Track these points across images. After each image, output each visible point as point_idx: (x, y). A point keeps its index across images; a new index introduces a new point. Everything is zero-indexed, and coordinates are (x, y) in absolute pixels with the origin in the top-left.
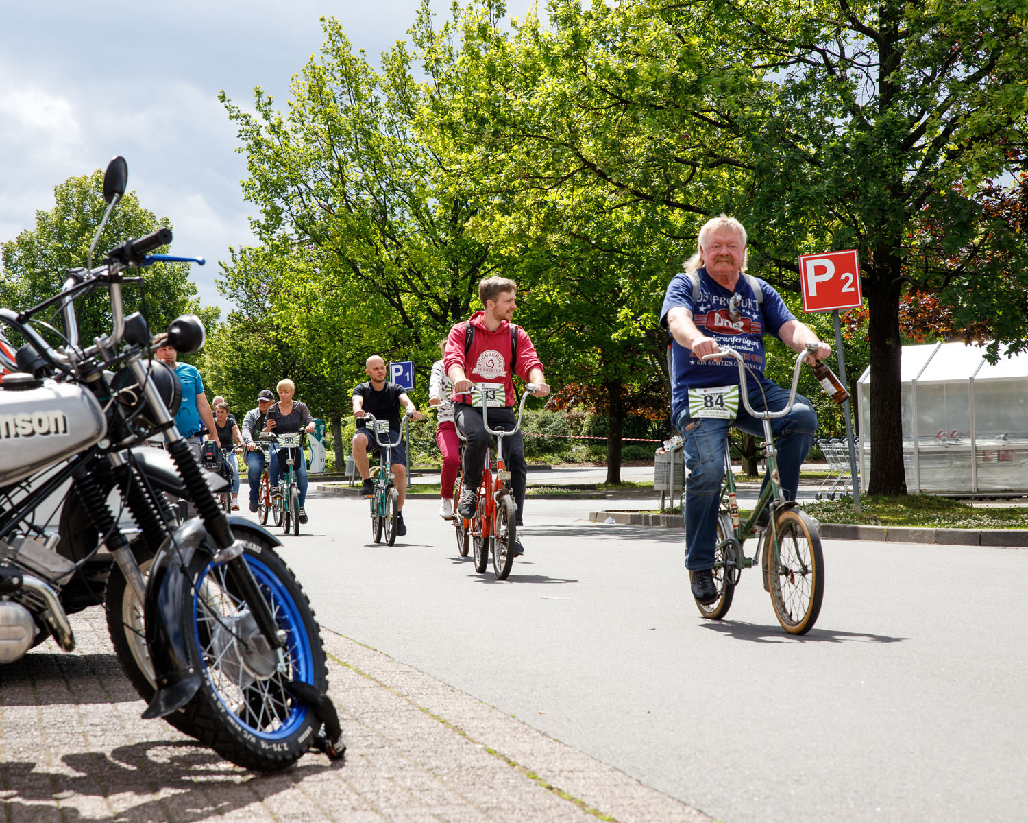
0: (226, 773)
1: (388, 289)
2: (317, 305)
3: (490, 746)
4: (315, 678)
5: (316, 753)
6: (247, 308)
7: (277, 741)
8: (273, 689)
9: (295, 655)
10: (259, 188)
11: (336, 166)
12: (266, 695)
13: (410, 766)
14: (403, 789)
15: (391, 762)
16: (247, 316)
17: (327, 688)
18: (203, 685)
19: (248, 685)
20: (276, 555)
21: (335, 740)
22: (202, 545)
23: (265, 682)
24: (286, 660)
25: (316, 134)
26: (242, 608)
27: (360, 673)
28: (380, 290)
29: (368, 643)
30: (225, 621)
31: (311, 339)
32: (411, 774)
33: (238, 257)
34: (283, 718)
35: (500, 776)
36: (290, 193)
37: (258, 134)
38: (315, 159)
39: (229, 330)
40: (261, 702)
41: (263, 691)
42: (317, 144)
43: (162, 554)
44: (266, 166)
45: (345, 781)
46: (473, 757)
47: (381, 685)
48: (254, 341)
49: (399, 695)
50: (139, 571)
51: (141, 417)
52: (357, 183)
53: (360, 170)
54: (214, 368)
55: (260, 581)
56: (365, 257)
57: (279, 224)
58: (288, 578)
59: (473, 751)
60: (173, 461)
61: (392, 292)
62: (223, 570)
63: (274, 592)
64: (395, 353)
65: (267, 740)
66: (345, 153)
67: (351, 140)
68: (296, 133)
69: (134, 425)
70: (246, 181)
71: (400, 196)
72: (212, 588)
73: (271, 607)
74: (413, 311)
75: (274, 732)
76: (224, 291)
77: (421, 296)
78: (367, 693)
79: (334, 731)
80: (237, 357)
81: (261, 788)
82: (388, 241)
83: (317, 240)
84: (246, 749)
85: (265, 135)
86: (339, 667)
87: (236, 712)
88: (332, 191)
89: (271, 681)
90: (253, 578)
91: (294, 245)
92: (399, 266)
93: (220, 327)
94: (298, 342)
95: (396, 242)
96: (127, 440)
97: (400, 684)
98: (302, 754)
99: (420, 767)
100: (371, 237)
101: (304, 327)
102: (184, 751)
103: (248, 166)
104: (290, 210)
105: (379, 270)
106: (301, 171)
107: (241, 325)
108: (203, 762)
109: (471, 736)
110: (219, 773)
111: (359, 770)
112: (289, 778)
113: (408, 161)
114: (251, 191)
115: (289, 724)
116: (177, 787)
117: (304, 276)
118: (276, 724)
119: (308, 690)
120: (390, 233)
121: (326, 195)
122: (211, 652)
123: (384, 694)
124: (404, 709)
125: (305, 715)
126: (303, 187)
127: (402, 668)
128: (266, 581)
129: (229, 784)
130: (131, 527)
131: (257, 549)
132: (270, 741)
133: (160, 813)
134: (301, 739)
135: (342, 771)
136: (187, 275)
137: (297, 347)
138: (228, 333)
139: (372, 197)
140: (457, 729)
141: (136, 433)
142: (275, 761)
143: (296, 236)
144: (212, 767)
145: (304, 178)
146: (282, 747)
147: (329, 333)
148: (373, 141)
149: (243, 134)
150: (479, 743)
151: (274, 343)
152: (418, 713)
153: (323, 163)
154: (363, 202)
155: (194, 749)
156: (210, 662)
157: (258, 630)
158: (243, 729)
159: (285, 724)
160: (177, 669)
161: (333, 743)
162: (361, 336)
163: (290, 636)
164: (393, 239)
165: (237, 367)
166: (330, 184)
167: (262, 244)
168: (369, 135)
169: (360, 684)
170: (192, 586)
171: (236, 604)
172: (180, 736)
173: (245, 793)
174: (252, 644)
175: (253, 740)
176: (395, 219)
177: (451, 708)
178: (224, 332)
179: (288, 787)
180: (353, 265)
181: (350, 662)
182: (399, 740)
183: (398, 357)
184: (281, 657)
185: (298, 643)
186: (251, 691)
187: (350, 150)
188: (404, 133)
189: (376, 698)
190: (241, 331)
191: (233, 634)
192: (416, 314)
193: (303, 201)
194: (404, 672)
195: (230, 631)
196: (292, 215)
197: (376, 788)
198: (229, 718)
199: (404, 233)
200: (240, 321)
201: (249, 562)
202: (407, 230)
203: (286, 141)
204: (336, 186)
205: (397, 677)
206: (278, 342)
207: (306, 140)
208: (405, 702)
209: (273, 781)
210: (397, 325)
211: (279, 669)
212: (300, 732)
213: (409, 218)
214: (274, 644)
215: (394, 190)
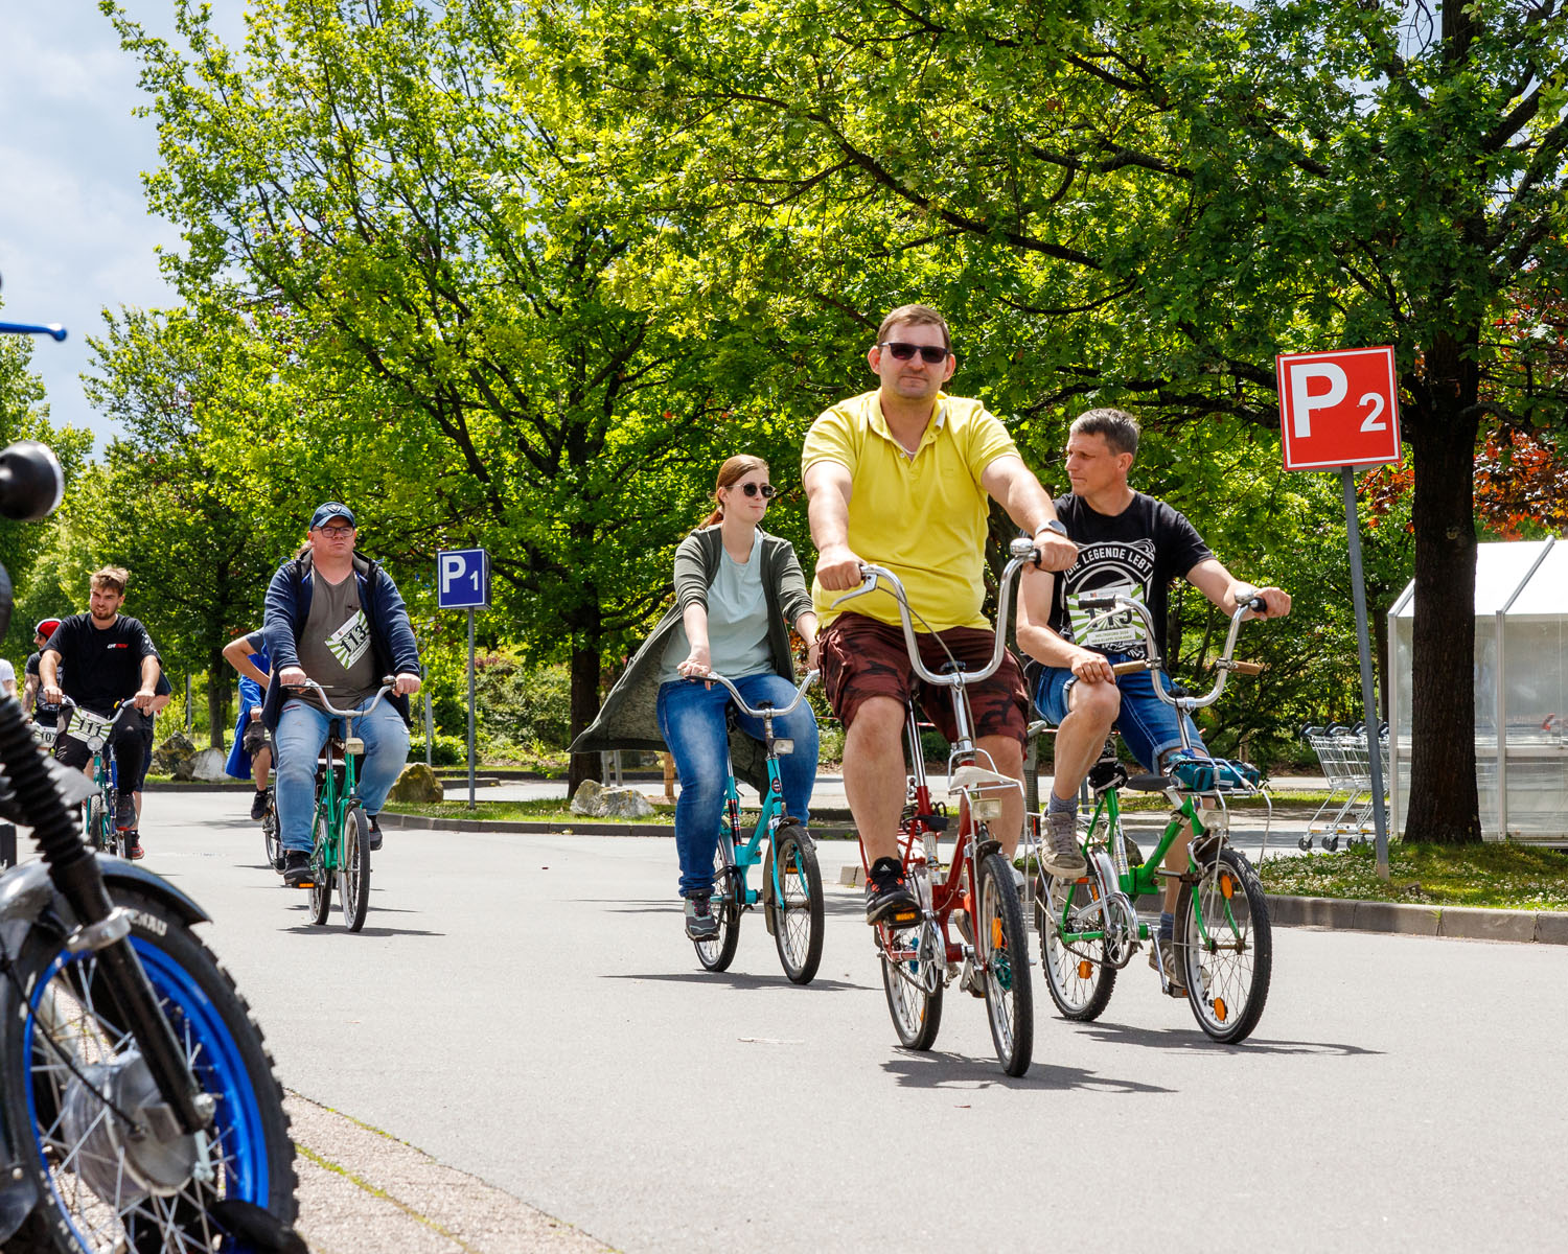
1: (439, 400)
4: (270, 1195)
6: (145, 433)
8: (185, 1214)
9: (230, 1145)
10: (179, 190)
11: (339, 149)
12: (171, 1226)
16: (145, 450)
17: (295, 1215)
18: (41, 1202)
19: (134, 1206)
20: (198, 941)
22: (44, 915)
23: (168, 1201)
24: (213, 1156)
25: (299, 80)
26: (124, 1048)
27: (363, 1185)
28: (422, 403)
29: (380, 1126)
30: (89, 1074)
31: (279, 500)
36: (243, 200)
37: (180, 80)
38: (298, 134)
39: (108, 477)
40: (160, 1241)
41: (165, 1219)
42: (300, 102)
44: (194, 147)
47: (407, 1211)
48: (161, 502)
49: (444, 1233)
52: (380, 184)
53: (387, 156)
54: (78, 552)
55: (162, 992)
56: (393, 335)
57: (219, 261)
58: (220, 988)
61: (446, 406)
62: (87, 969)
63: (191, 1016)
66: (357, 121)
67: (369, 95)
68: (258, 78)
70: (153, 173)
71: (468, 212)
72: (64, 1006)
73: (184, 1047)
74: (489, 446)
76: (100, 399)
77: (506, 417)
78: (378, 1228)
80: (124, 533)
82: (442, 302)
83: (295, 296)
85: (194, 81)
86: (321, 1172)
88: (330, 198)
89: (181, 1198)
90: (149, 985)
91: (248, 305)
92: (465, 356)
93: (89, 471)
94: (252, 505)
95: (459, 304)
97: (445, 1210)
100: (407, 294)
101: (265, 474)
103: (159, 144)
104: (241, 234)
105: (424, 361)
106: (267, 157)
107: (132, 468)
113: (487, 141)
114: (163, 194)
119: (257, 1218)
120: (445, 286)
121: (318, 205)
122: (58, 1135)
123: (412, 1230)
126: (269, 188)
127: (453, 1176)
128: (175, 992)
131: (158, 926)
136: (27, 361)
137: (247, 516)
138: (108, 484)
139: (410, 211)
143: (252, 288)
145: (274, 170)
148: (416, 100)
149: (149, 79)
151: (200, 506)
153: (311, 142)
154: (392, 223)
156: (57, 1157)
157: (156, 1094)
163: (223, 1106)
164: (453, 298)
166: (324, 184)
167: (183, 302)
168: (406, 86)
169: (364, 1209)
170: (23, 999)
171: (113, 1039)
174: (142, 1122)
176: (457, 258)
178: (99, 480)
180: (368, 348)
181: (345, 1163)
183: (456, 541)
184: (203, 1150)
185: (238, 1122)
186: (139, 1218)
187: (368, 116)
188: (478, 83)
190: (132, 480)
191: (104, 1101)
192: (496, 454)
193: (268, 216)
194: (454, 1186)
195: (99, 1095)
196: (247, 246)
199: (474, 287)
200: (132, 459)
201: (140, 954)
202: (481, 281)
203: (236, 94)
204: (337, 189)
205: (441, 1196)
206: (210, 503)
207: (280, 93)
210: (455, 473)
211: (198, 1174)
213: (485, 257)
214: (190, 1124)
215: (456, 198)
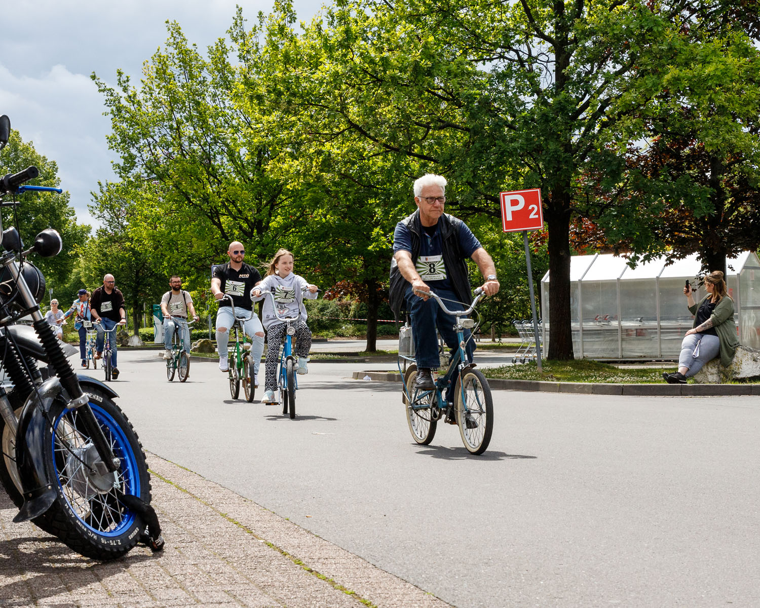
0: (76, 561)
1: (211, 212)
2: (160, 224)
3: (269, 541)
4: (141, 493)
5: (143, 546)
6: (110, 225)
7: (113, 538)
8: (111, 501)
9: (127, 475)
10: (119, 141)
11: (175, 126)
12: (105, 504)
13: (210, 555)
14: (204, 572)
15: (197, 553)
16: (110, 231)
17: (150, 499)
18: (59, 497)
19: (93, 497)
20: (114, 404)
21: (156, 537)
22: (58, 396)
23: (105, 496)
24: (120, 479)
25: (160, 102)
26: (88, 442)
27: (179, 488)
28: (206, 214)
29: (186, 467)
30: (75, 451)
31: (156, 248)
32: (210, 561)
33: (105, 189)
34: (118, 521)
35: (275, 562)
36: (141, 144)
37: (119, 102)
38: (160, 120)
39: (97, 242)
40: (102, 510)
41: (104, 502)
42: (161, 110)
43: (30, 402)
44: (124, 125)
45: (162, 567)
46: (256, 549)
47: (194, 497)
48: (115, 249)
49: (206, 504)
50: (14, 415)
51: (14, 303)
52: (189, 138)
53: (192, 128)
54: (87, 268)
55: (101, 422)
56: (194, 190)
57: (134, 166)
58: (122, 420)
59: (256, 545)
60: (38, 335)
61: (214, 215)
62: (74, 414)
63: (112, 430)
64: (216, 259)
65: (105, 537)
66: (181, 116)
67: (185, 107)
68: (146, 102)
69: (10, 309)
70: (110, 135)
71: (220, 147)
72: (67, 428)
73: (109, 442)
74: (229, 228)
75: (111, 531)
76: (94, 213)
77: (235, 218)
78: (183, 503)
79: (156, 531)
80: (103, 260)
81: (101, 572)
82: (212, 179)
83: (161, 177)
84: (90, 544)
85: (124, 102)
86: (164, 483)
87: (83, 518)
88: (172, 143)
89: (109, 494)
90: (96, 420)
91: (144, 181)
92: (220, 197)
93: (90, 239)
94: (146, 250)
95: (217, 179)
96: (5, 320)
97: (207, 496)
98: (131, 547)
99: (217, 556)
100: (199, 176)
101: (151, 239)
102: (46, 545)
103: (112, 125)
104: (141, 156)
105: (206, 199)
106: (150, 129)
107: (106, 237)
108: (60, 553)
109: (256, 534)
110: (71, 561)
111: (173, 559)
112: (121, 565)
113: (227, 123)
114: (114, 143)
115: (122, 526)
116: (39, 572)
117: (151, 203)
118: (113, 526)
119: (136, 501)
120: (213, 173)
121: (168, 145)
122: (65, 473)
123: (195, 504)
124: (209, 514)
125: (134, 519)
126: (151, 140)
127: (210, 484)
128: (106, 422)
129: (77, 569)
130: (8, 383)
131: (99, 399)
132: (107, 538)
133: (26, 590)
134: (131, 537)
135: (161, 560)
136: (68, 202)
137: (145, 254)
138: (97, 244)
139: (200, 147)
140: (247, 529)
141: (11, 315)
142: (112, 552)
143: (146, 175)
144: (66, 557)
145: (152, 133)
146: (117, 543)
147: (169, 244)
148: (201, 108)
149: (108, 102)
150: (261, 539)
151: (130, 251)
152: (219, 517)
153: (165, 124)
154: (194, 151)
155: (54, 543)
156: (64, 482)
157: (100, 458)
158: (88, 529)
159: (119, 526)
160: (40, 486)
161: (154, 540)
162: (191, 246)
163: (124, 462)
164: (215, 177)
165: (103, 268)
166: (170, 138)
167: (121, 180)
168: (198, 104)
169: (179, 496)
170: (51, 426)
171: (84, 439)
172: (44, 534)
173: (89, 576)
174: (95, 468)
175: (95, 537)
176: (216, 163)
177: (243, 513)
178: (94, 242)
179: (120, 571)
180: (186, 195)
181: (173, 480)
182: (204, 537)
183: (218, 262)
184: (117, 478)
185: (130, 467)
186: (94, 502)
187: (185, 114)
188: (224, 103)
189: (189, 507)
190: (106, 242)
191: (81, 461)
192: (232, 231)
193: (151, 150)
194: (210, 488)
195: (79, 459)
196: (143, 160)
197: (184, 572)
198: (77, 521)
199: (223, 173)
200: (106, 235)
201: (92, 408)
202: (225, 171)
203: (139, 108)
204: (174, 140)
205: (206, 491)
206: (132, 249)
207: (154, 107)
208: (210, 509)
209: (110, 567)
210: (217, 238)
211: (115, 486)
212: (130, 531)
213: (227, 163)
214: (111, 468)
215: (216, 143)
